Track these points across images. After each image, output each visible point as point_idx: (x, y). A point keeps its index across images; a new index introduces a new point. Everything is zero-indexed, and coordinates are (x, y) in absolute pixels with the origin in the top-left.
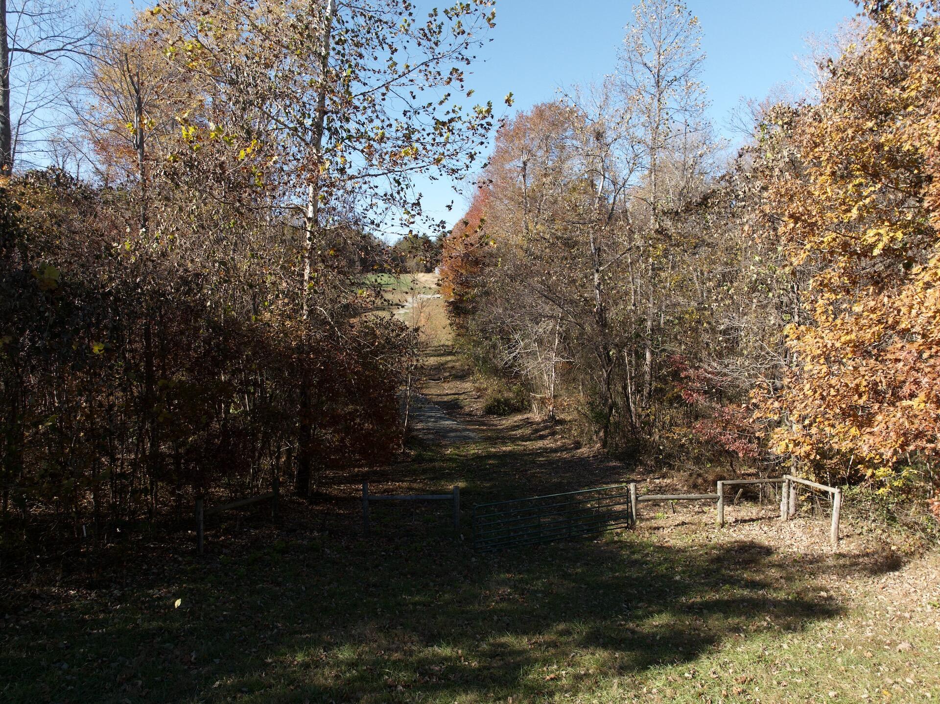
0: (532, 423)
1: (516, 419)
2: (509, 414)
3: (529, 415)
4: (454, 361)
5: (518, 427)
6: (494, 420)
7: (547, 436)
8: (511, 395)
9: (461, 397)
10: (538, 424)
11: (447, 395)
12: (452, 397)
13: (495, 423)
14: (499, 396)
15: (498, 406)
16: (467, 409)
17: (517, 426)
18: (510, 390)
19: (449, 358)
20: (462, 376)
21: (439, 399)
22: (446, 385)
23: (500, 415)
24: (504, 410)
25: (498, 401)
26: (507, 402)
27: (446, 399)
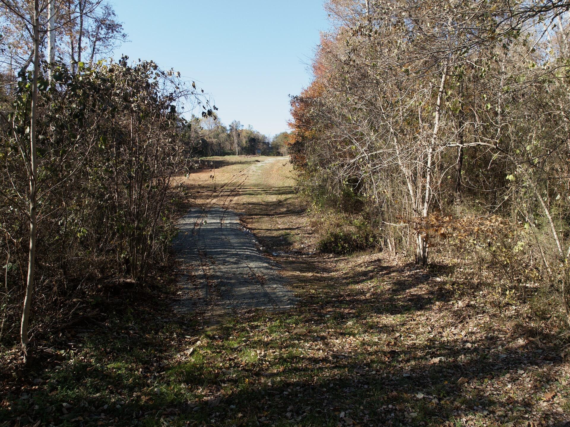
0: (389, 270)
1: (360, 260)
2: (350, 253)
3: (380, 255)
4: (294, 198)
5: (366, 276)
6: (329, 260)
7: (430, 301)
8: (353, 229)
9: (293, 232)
10: (400, 270)
11: (279, 229)
12: (283, 232)
13: (329, 265)
14: (338, 230)
15: (336, 242)
16: (297, 246)
17: (365, 274)
18: (351, 223)
19: (290, 196)
20: (300, 212)
21: (268, 234)
22: (280, 221)
23: (338, 254)
24: (343, 247)
25: (336, 237)
26: (347, 238)
27: (275, 234)
